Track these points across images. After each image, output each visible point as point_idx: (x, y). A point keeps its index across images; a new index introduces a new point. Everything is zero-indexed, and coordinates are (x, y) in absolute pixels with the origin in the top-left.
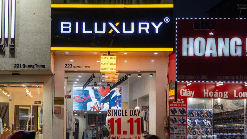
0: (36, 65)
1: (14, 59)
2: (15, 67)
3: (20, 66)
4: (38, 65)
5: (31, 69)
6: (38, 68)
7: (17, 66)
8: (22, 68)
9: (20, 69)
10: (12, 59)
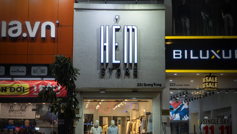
0: (154, 84)
1: (137, 79)
2: (138, 86)
3: (141, 85)
4: (155, 84)
5: (150, 87)
6: (156, 86)
7: (139, 85)
8: (144, 87)
9: (141, 87)
10: (135, 80)
